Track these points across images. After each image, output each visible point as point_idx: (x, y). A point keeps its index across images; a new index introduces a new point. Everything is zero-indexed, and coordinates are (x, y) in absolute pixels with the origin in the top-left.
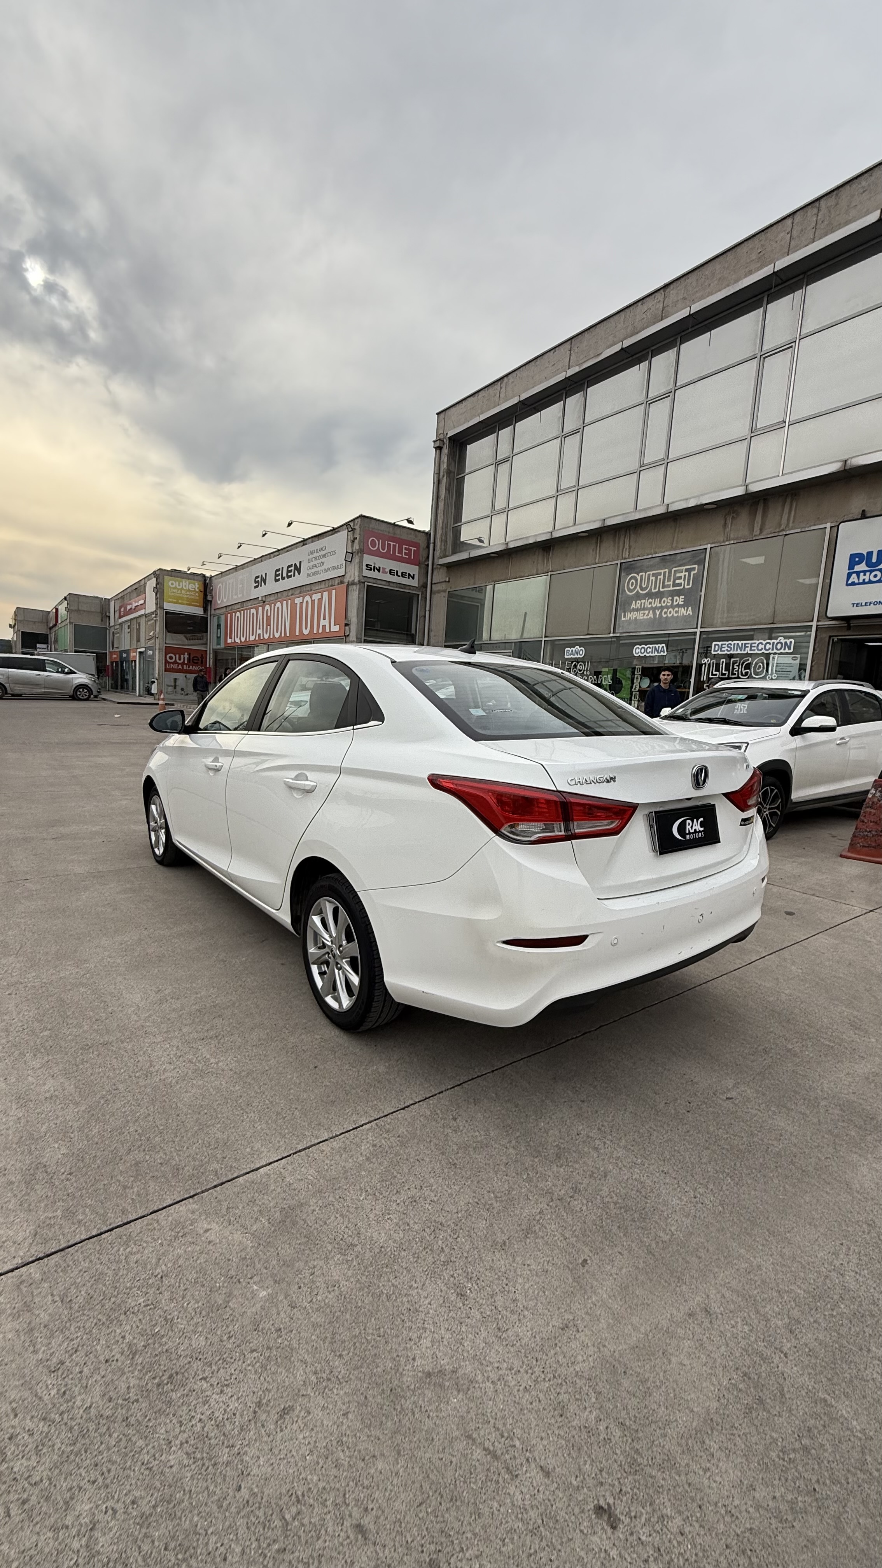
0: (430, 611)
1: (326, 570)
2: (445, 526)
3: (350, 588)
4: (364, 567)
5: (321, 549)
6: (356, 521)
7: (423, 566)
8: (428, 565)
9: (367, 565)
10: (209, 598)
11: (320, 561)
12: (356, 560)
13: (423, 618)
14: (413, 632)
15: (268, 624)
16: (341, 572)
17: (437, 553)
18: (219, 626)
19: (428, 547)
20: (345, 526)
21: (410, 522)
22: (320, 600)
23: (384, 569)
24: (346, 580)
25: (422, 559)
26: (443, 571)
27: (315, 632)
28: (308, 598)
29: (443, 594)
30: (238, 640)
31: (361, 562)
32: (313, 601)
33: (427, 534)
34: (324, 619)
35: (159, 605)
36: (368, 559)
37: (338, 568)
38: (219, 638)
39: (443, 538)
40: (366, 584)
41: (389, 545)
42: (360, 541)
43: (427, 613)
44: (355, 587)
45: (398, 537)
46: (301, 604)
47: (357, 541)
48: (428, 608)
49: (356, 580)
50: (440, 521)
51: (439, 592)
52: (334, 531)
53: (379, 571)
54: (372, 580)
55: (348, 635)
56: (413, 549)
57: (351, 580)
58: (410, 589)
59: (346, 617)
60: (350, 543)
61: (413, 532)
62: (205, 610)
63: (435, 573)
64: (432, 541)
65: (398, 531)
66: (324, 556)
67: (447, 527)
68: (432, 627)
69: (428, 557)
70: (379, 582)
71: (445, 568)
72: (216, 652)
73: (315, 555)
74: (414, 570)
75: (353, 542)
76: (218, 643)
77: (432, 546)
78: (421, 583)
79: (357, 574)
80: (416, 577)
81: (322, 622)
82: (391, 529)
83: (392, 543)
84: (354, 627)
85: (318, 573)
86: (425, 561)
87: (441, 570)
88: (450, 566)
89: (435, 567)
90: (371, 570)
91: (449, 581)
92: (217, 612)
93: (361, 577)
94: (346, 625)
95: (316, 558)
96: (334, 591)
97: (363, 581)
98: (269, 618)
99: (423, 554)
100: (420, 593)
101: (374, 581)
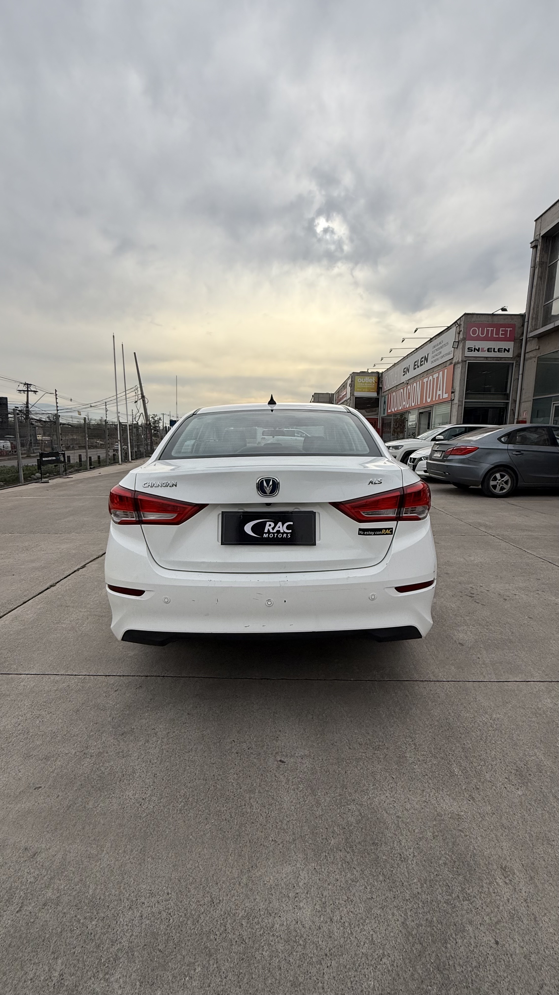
0: (523, 374)
1: (442, 357)
3: (456, 367)
4: (466, 350)
5: (440, 343)
6: (462, 319)
7: (517, 341)
8: (522, 340)
9: (468, 349)
10: (380, 386)
11: (438, 352)
12: (461, 345)
13: (517, 380)
14: (508, 392)
15: (409, 398)
16: (451, 356)
17: (531, 329)
18: (385, 402)
19: (523, 326)
20: (454, 325)
21: (505, 310)
22: (438, 378)
23: (483, 348)
24: (454, 362)
25: (517, 336)
26: (535, 341)
27: (434, 400)
28: (431, 378)
29: (534, 359)
30: (393, 410)
31: (464, 347)
32: (434, 379)
33: (522, 316)
34: (440, 390)
35: (352, 394)
36: (470, 344)
37: (449, 354)
38: (384, 410)
39: (535, 316)
40: (467, 361)
41: (488, 331)
42: (464, 333)
43: (520, 376)
44: (459, 365)
45: (494, 323)
46: (427, 382)
47: (461, 333)
48: (521, 372)
49: (460, 360)
50: (532, 304)
51: (531, 358)
52: (449, 328)
53: (478, 351)
54: (473, 359)
55: (453, 400)
56: (509, 329)
57: (457, 361)
58: (505, 360)
59: (452, 387)
60: (457, 335)
61: (509, 317)
62: (378, 394)
63: (528, 345)
64: (526, 320)
65: (495, 319)
66: (441, 347)
67: (538, 307)
68: (524, 387)
69: (523, 333)
70: (478, 359)
71: (536, 339)
72: (383, 419)
73: (436, 348)
74: (510, 345)
75: (459, 333)
76: (384, 414)
77: (526, 324)
78: (516, 354)
79: (461, 356)
80: (511, 351)
81: (439, 393)
82: (490, 318)
83: (491, 329)
84: (457, 394)
85: (437, 359)
86: (520, 337)
87: (533, 341)
88: (541, 337)
89: (528, 339)
90: (472, 351)
91: (539, 349)
92: (385, 394)
93: (464, 358)
94: (452, 392)
95: (437, 350)
96: (446, 370)
97: (465, 360)
98: (409, 393)
99: (518, 331)
100: (515, 362)
101: (475, 359)
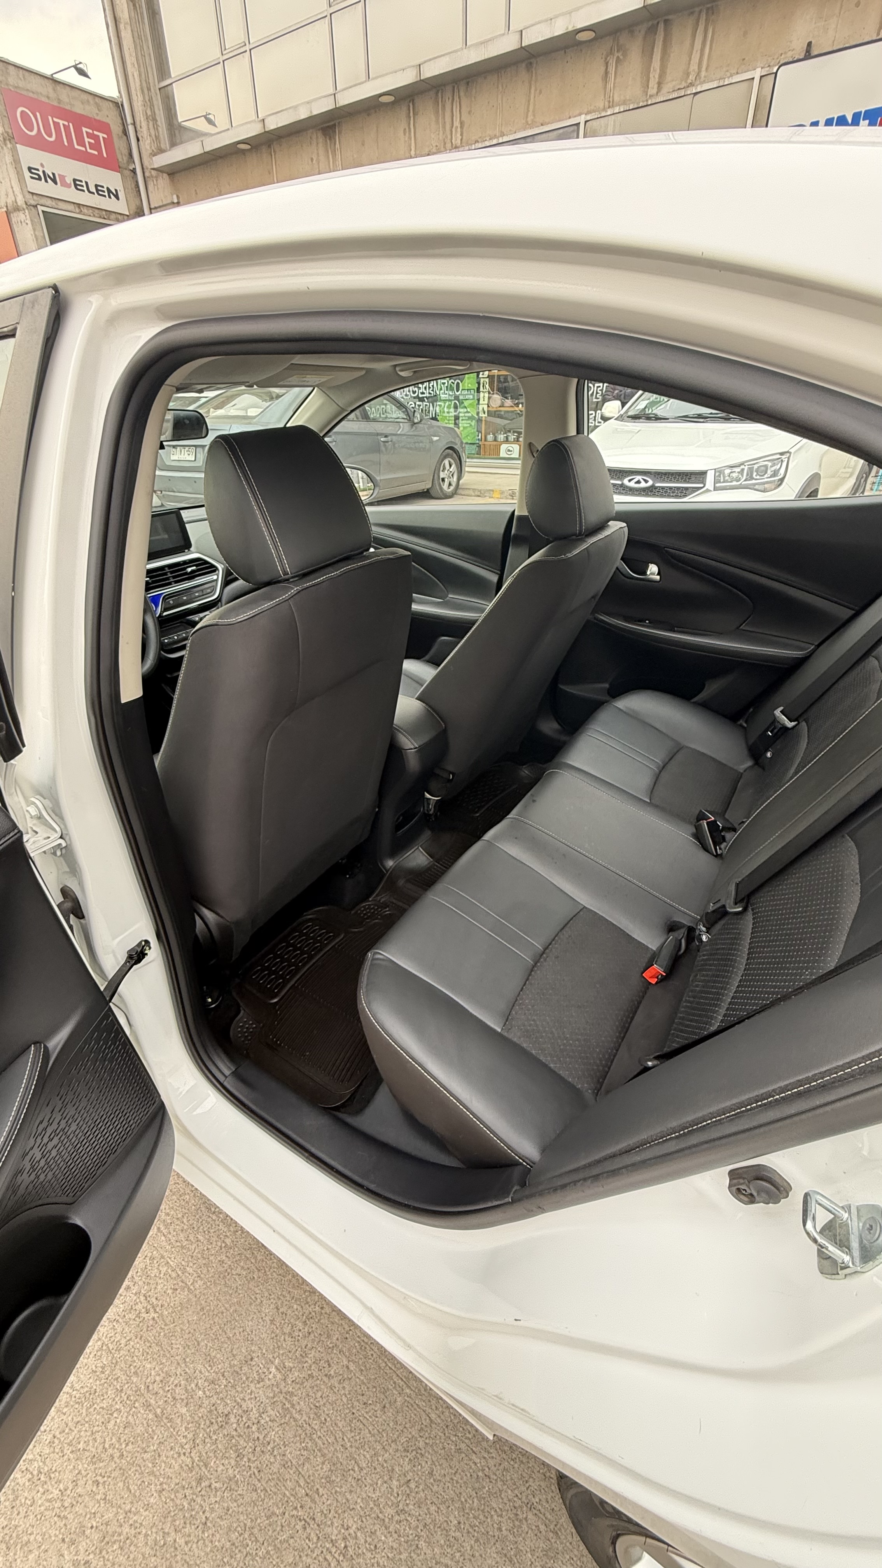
2: (146, 88)
3: (14, 218)
4: (27, 175)
7: (127, 173)
8: (134, 171)
9: (30, 169)
12: (6, 157)
17: (147, 145)
19: (125, 132)
21: (82, 73)
23: (62, 178)
25: (123, 159)
26: (164, 181)
31: (16, 162)
33: (118, 106)
36: (30, 156)
39: (149, 113)
40: (40, 208)
41: (56, 125)
44: (21, 216)
45: (68, 107)
49: (20, 201)
50: (132, 70)
53: (54, 181)
54: (49, 202)
56: (101, 135)
57: (9, 201)
61: (90, 98)
63: (151, 188)
64: (129, 120)
65: (65, 93)
67: (149, 89)
69: (131, 155)
70: (62, 205)
71: (165, 175)
74: (112, 180)
77: (131, 129)
78: (133, 208)
79: (17, 189)
80: (121, 195)
82: (48, 89)
83: (61, 122)
86: (128, 163)
87: (160, 181)
88: (174, 172)
89: (147, 174)
90: (40, 179)
93: (29, 196)
97: (33, 203)
99: (119, 145)
101: (53, 203)
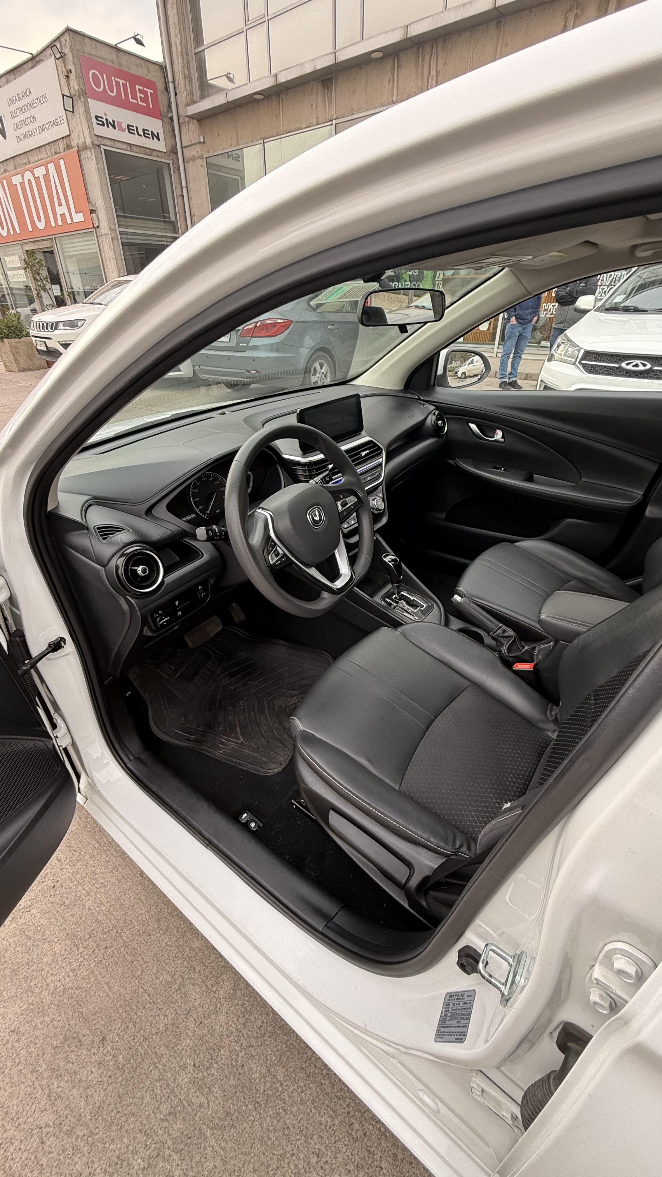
0: (187, 187)
1: (42, 129)
2: (185, 53)
3: (83, 155)
4: (94, 121)
5: (25, 94)
6: (63, 39)
7: (166, 120)
8: (171, 119)
9: (97, 117)
11: (28, 114)
12: (80, 108)
13: (180, 197)
14: (173, 218)
16: (63, 130)
17: (183, 97)
19: (167, 89)
20: (49, 51)
21: (139, 42)
22: (46, 177)
23: (120, 124)
24: (74, 144)
25: (164, 109)
26: (194, 126)
27: (53, 225)
28: (28, 175)
29: (199, 162)
31: (87, 112)
32: (37, 179)
33: (162, 68)
34: (60, 205)
36: (97, 107)
37: (55, 124)
39: (186, 73)
40: (103, 147)
41: (117, 83)
42: (78, 77)
43: (185, 190)
44: (89, 153)
45: (126, 70)
46: (22, 184)
47: (72, 76)
48: (184, 185)
49: (88, 142)
50: (176, 42)
51: (194, 159)
52: (34, 60)
53: (114, 126)
54: (109, 143)
55: (98, 227)
56: (149, 91)
57: (80, 142)
58: (158, 156)
59: (89, 201)
60: (64, 81)
61: (142, 62)
63: (183, 131)
64: (170, 79)
65: (124, 58)
66: (31, 105)
67: (187, 55)
68: (194, 211)
69: (170, 106)
70: (118, 145)
71: (195, 121)
73: (19, 104)
74: (155, 125)
75: (68, 77)
77: (171, 85)
78: (169, 147)
79: (86, 132)
80: (161, 137)
81: (59, 210)
82: (112, 55)
83: (121, 81)
84: (102, 213)
85: (31, 134)
86: (168, 112)
87: (191, 125)
88: (202, 118)
89: (181, 121)
90: (103, 125)
91: (204, 142)
93: (95, 138)
94: (92, 211)
95: (21, 110)
96: (62, 161)
97: (98, 143)
99: (162, 98)
100: (171, 162)
101: (112, 143)
